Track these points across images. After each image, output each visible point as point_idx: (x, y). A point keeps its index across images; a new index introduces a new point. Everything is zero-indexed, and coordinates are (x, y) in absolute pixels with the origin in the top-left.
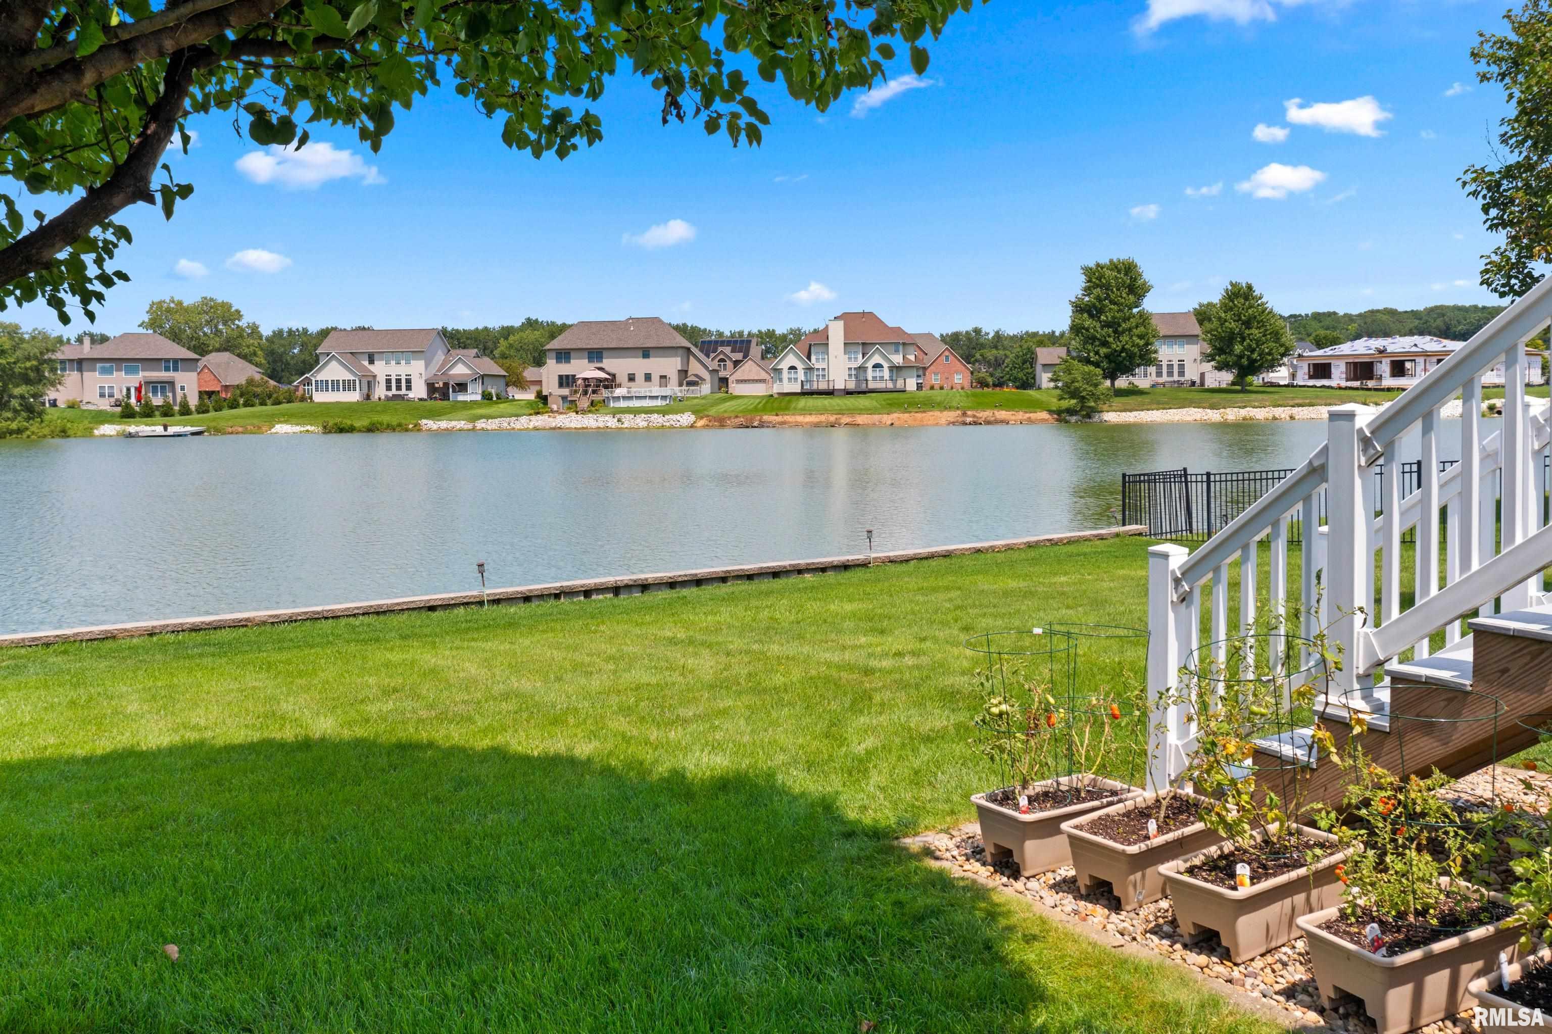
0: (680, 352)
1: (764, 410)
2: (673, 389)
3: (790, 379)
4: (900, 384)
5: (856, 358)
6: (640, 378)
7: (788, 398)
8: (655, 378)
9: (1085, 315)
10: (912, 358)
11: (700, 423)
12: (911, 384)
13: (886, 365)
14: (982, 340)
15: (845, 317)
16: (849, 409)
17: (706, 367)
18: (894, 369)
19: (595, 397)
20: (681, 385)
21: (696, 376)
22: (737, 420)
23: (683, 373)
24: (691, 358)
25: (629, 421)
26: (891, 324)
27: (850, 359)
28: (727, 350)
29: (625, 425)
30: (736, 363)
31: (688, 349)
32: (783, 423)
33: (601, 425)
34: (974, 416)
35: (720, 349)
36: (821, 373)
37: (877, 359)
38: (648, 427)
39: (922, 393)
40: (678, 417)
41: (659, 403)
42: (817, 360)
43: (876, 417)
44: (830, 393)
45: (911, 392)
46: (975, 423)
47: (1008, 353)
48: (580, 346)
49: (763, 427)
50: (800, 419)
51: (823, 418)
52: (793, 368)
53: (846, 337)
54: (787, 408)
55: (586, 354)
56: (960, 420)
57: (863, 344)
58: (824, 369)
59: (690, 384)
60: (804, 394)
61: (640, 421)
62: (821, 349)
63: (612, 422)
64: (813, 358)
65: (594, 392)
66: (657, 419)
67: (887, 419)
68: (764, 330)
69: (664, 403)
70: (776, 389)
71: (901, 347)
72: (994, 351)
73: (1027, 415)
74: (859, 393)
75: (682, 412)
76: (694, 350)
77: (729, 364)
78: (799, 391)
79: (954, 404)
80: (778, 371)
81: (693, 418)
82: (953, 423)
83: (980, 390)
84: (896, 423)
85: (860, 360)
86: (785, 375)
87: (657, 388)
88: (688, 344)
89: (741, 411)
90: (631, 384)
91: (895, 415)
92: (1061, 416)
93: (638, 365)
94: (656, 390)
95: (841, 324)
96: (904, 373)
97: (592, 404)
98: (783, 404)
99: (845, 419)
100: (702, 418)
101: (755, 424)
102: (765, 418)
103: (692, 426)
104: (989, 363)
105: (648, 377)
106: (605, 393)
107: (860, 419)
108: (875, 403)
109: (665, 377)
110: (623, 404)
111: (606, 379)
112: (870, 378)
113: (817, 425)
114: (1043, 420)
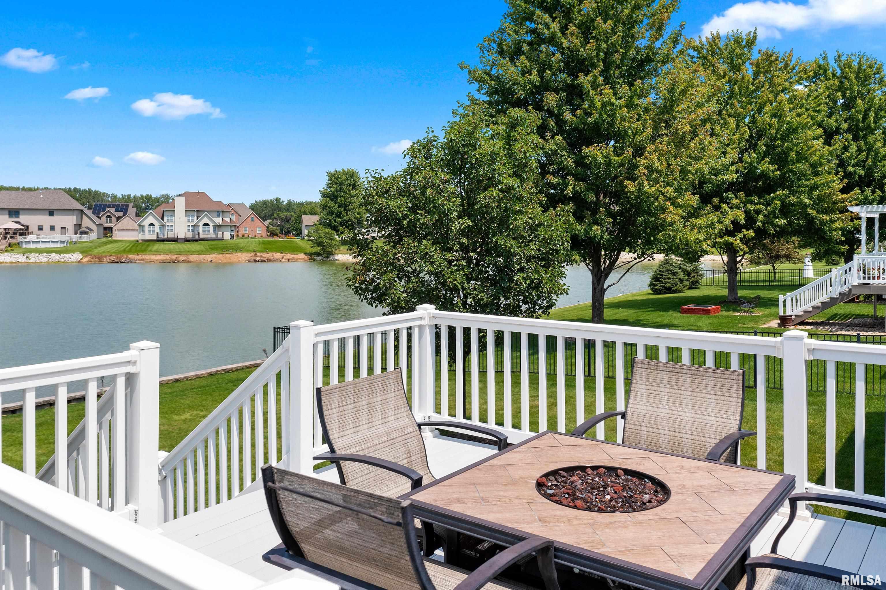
0: (76, 212)
1: (130, 251)
2: (70, 236)
3: (150, 231)
4: (220, 236)
5: (193, 220)
6: (46, 228)
7: (148, 243)
8: (58, 229)
9: (328, 199)
10: (228, 220)
11: (85, 260)
12: (227, 235)
13: (211, 224)
14: (280, 206)
15: (187, 195)
16: (185, 251)
17: (95, 223)
18: (217, 227)
19: (12, 241)
20: (76, 233)
21: (87, 228)
22: (110, 258)
23: (78, 226)
24: (84, 216)
25: (34, 258)
26: (215, 199)
27: (189, 220)
28: (112, 210)
29: (32, 261)
30: (118, 218)
31: (82, 211)
32: (142, 260)
33: (14, 260)
34: (261, 256)
35: (108, 209)
36: (170, 228)
37: (206, 220)
38: (48, 262)
39: (232, 241)
40: (70, 255)
41: (59, 245)
42: (168, 220)
43: (202, 257)
44: (175, 240)
45: (226, 241)
46: (262, 261)
47: (293, 214)
48: (3, 207)
49: (128, 262)
50: (153, 257)
51: (168, 257)
52: (152, 224)
53: (186, 208)
54: (145, 250)
55: (7, 212)
56: (253, 258)
57: (197, 211)
58: (172, 226)
59: (82, 233)
60: (158, 240)
61: (43, 258)
62: (170, 213)
63: (21, 258)
64: (165, 218)
65: (12, 237)
66: (55, 257)
67: (209, 258)
68: (144, 194)
69: (62, 245)
70: (140, 237)
71: (221, 214)
72: (285, 213)
73: (293, 256)
74: (194, 240)
75: (73, 252)
76: (86, 211)
77: (114, 219)
78: (155, 238)
79: (251, 249)
80: (141, 226)
81: (80, 256)
82: (249, 261)
83: (271, 239)
84: (214, 260)
85: (195, 221)
86: (147, 229)
87: (59, 235)
88: (82, 208)
89: (115, 252)
90: (40, 232)
91: (214, 255)
92: (312, 256)
93: (46, 220)
94: (57, 236)
95: (183, 199)
96: (223, 228)
97: (10, 245)
98: (143, 247)
99: (182, 258)
100: (87, 256)
101: (123, 260)
102: (130, 256)
103: (79, 262)
104: (282, 220)
105: (52, 228)
106: (19, 238)
107: (191, 258)
108: (202, 248)
109: (65, 228)
110: (32, 246)
111: (22, 229)
112: (201, 231)
113: (163, 262)
114: (302, 260)
